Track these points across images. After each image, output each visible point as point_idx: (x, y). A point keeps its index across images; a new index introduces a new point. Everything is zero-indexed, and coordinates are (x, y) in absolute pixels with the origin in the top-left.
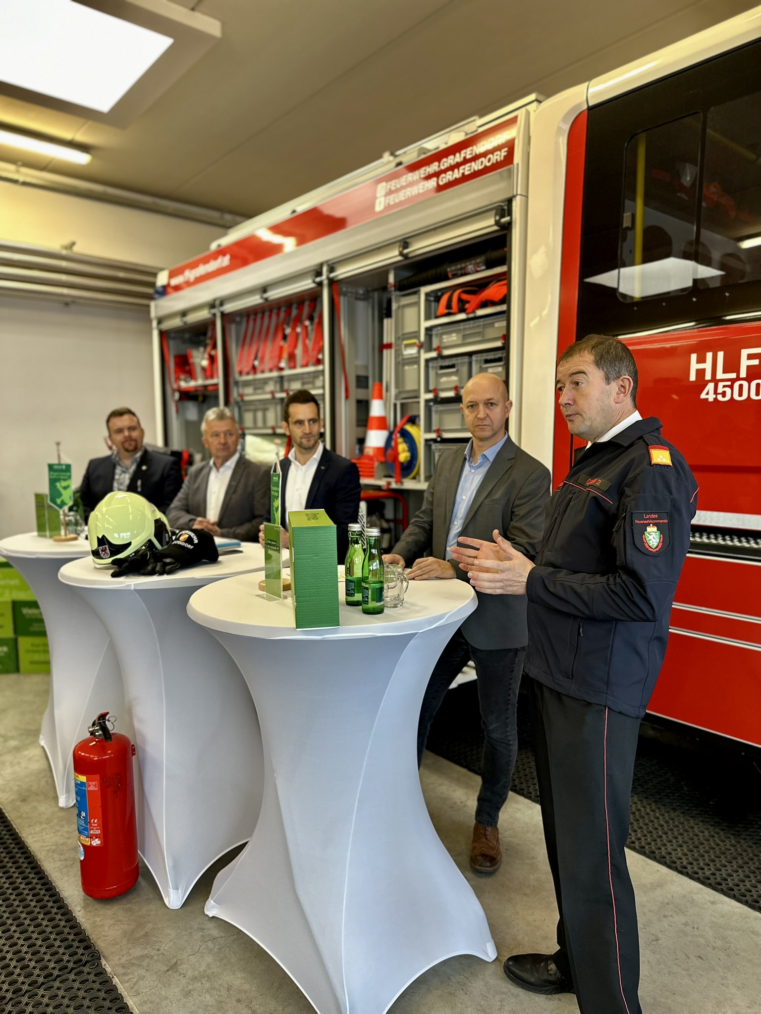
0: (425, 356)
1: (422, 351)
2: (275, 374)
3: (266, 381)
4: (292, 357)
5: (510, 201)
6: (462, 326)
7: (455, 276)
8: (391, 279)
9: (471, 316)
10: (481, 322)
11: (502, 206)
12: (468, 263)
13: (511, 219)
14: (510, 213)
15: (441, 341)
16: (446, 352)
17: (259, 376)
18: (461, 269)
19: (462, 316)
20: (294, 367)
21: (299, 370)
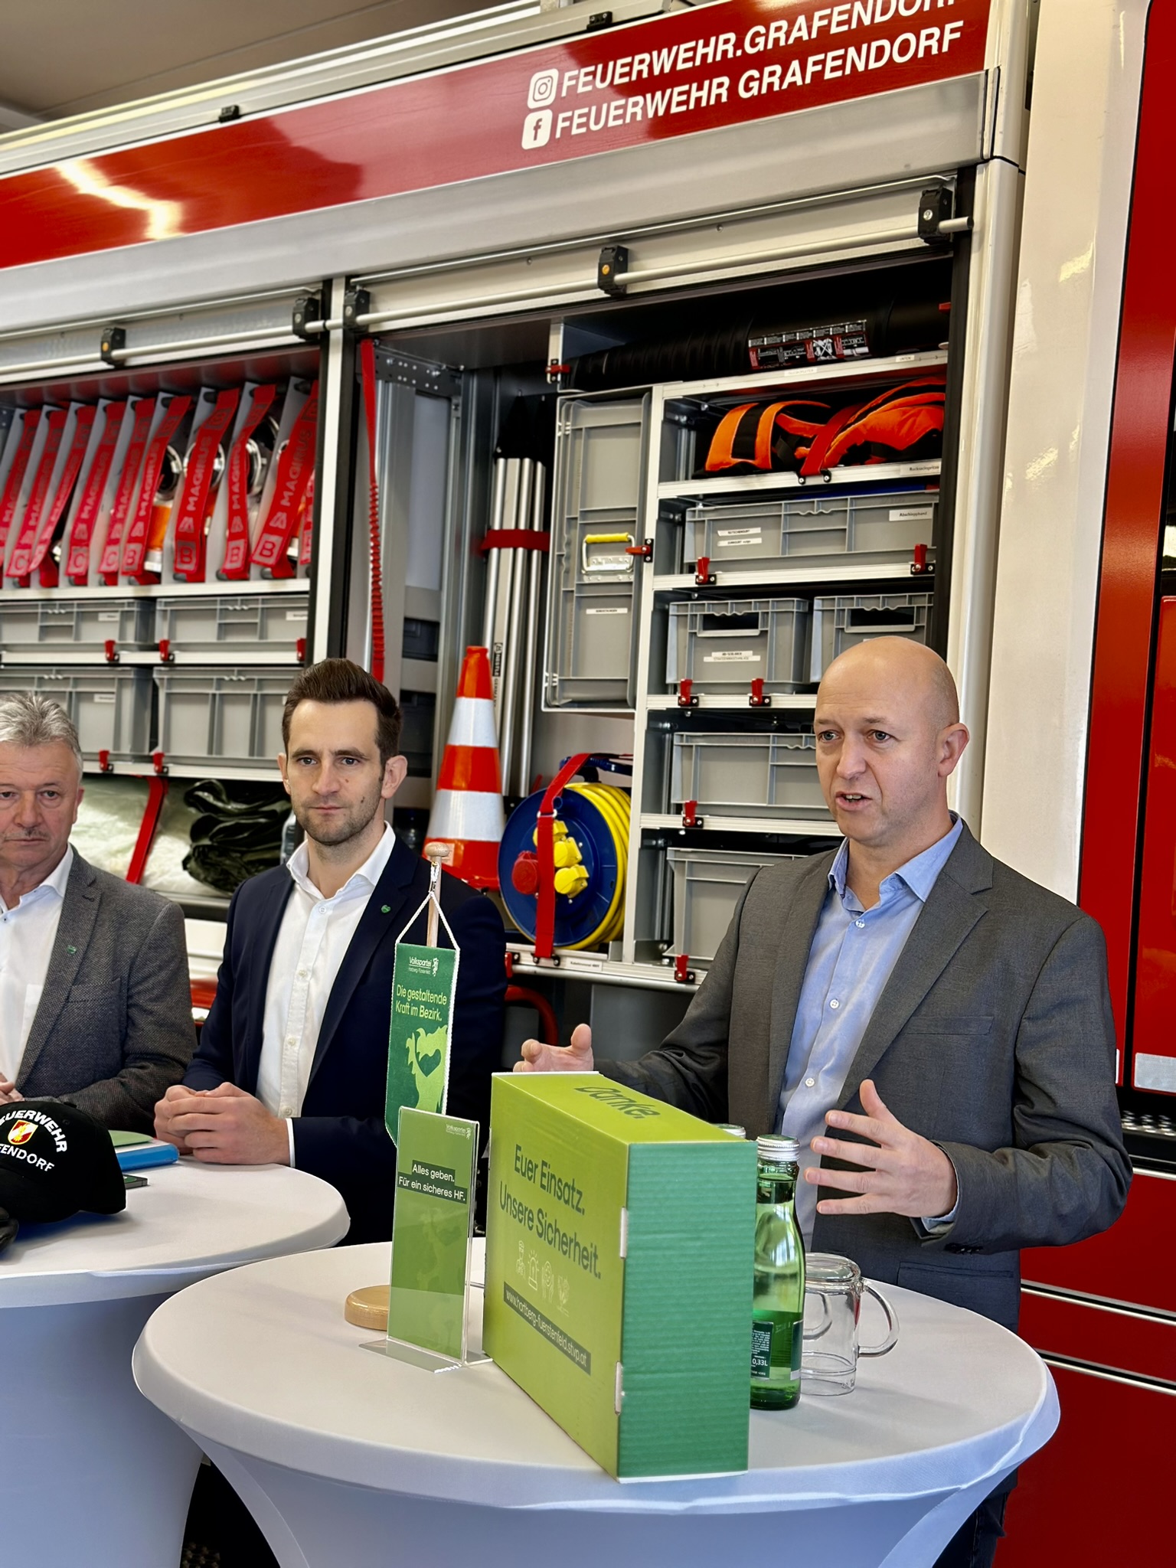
0: (654, 582)
1: (648, 569)
2: (124, 590)
3: (88, 611)
4: (192, 546)
5: (966, 173)
6: (784, 508)
7: (770, 364)
8: (556, 350)
9: (819, 481)
10: (849, 503)
11: (943, 182)
12: (815, 333)
13: (971, 222)
14: (965, 207)
15: (711, 543)
16: (726, 579)
17: (65, 591)
18: (790, 346)
19: (787, 480)
20: (198, 577)
21: (212, 587)
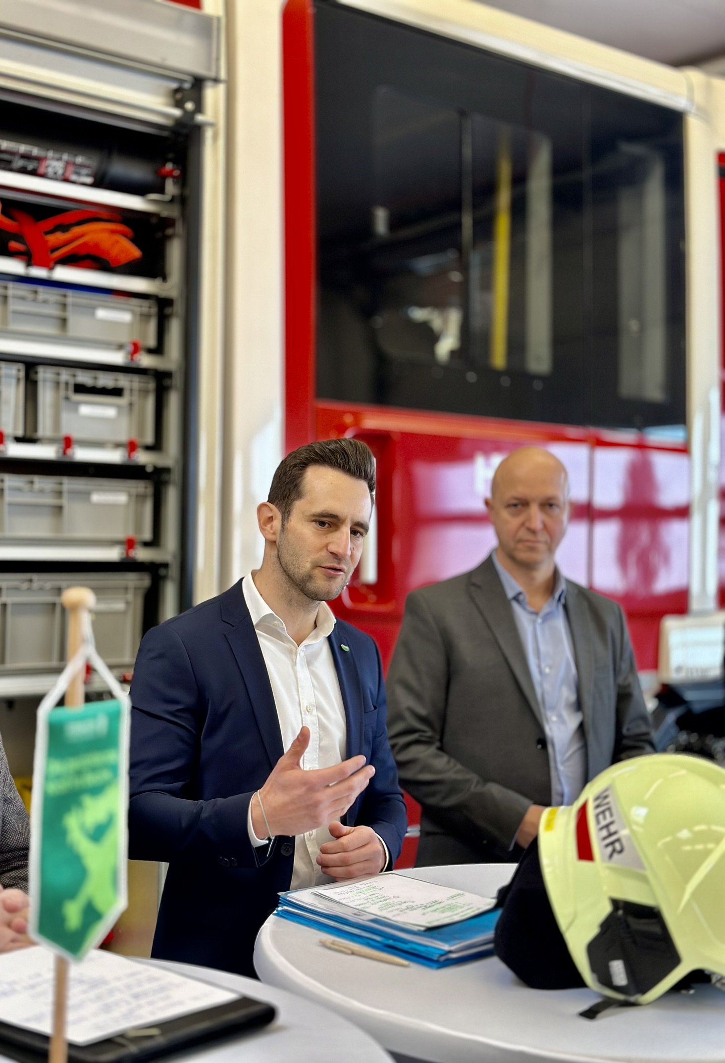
12: (50, 154)
19: (13, 267)
